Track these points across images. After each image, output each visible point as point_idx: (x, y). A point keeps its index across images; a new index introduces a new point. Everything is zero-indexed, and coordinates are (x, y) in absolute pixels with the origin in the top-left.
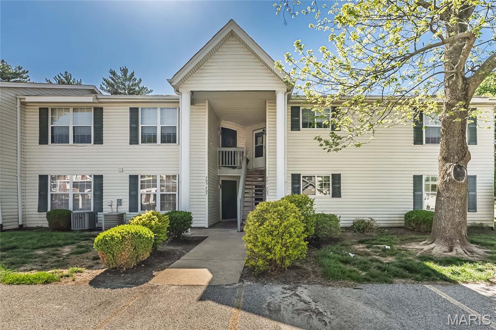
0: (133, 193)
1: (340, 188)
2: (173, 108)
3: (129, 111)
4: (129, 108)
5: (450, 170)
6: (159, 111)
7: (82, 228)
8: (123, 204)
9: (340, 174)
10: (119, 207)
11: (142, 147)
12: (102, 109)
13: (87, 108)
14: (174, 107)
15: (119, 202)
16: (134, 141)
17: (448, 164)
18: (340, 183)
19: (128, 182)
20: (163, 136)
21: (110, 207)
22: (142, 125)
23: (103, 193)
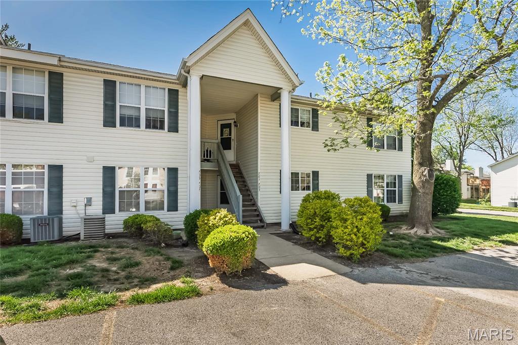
0: (109, 189)
1: (318, 184)
2: (160, 88)
3: (103, 83)
4: (103, 79)
5: (426, 172)
6: (143, 88)
7: (50, 238)
8: (93, 203)
9: (318, 171)
10: (88, 208)
11: (120, 132)
12: (61, 75)
13: (36, 71)
14: (163, 87)
15: (89, 202)
16: (109, 122)
17: (423, 168)
18: (318, 180)
19: (102, 175)
20: (148, 121)
21: (74, 208)
22: (121, 104)
23: (62, 189)
